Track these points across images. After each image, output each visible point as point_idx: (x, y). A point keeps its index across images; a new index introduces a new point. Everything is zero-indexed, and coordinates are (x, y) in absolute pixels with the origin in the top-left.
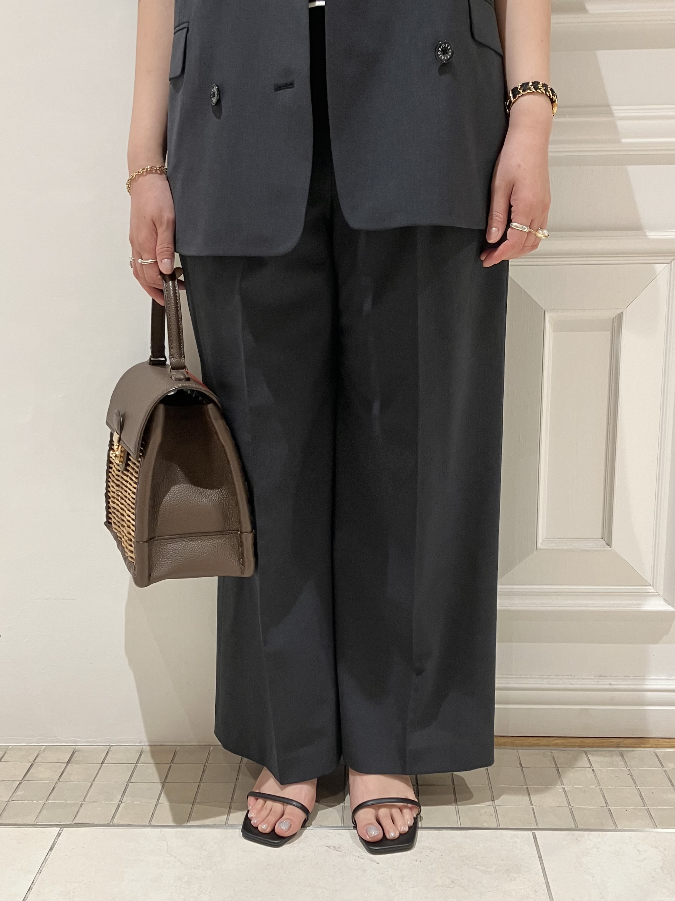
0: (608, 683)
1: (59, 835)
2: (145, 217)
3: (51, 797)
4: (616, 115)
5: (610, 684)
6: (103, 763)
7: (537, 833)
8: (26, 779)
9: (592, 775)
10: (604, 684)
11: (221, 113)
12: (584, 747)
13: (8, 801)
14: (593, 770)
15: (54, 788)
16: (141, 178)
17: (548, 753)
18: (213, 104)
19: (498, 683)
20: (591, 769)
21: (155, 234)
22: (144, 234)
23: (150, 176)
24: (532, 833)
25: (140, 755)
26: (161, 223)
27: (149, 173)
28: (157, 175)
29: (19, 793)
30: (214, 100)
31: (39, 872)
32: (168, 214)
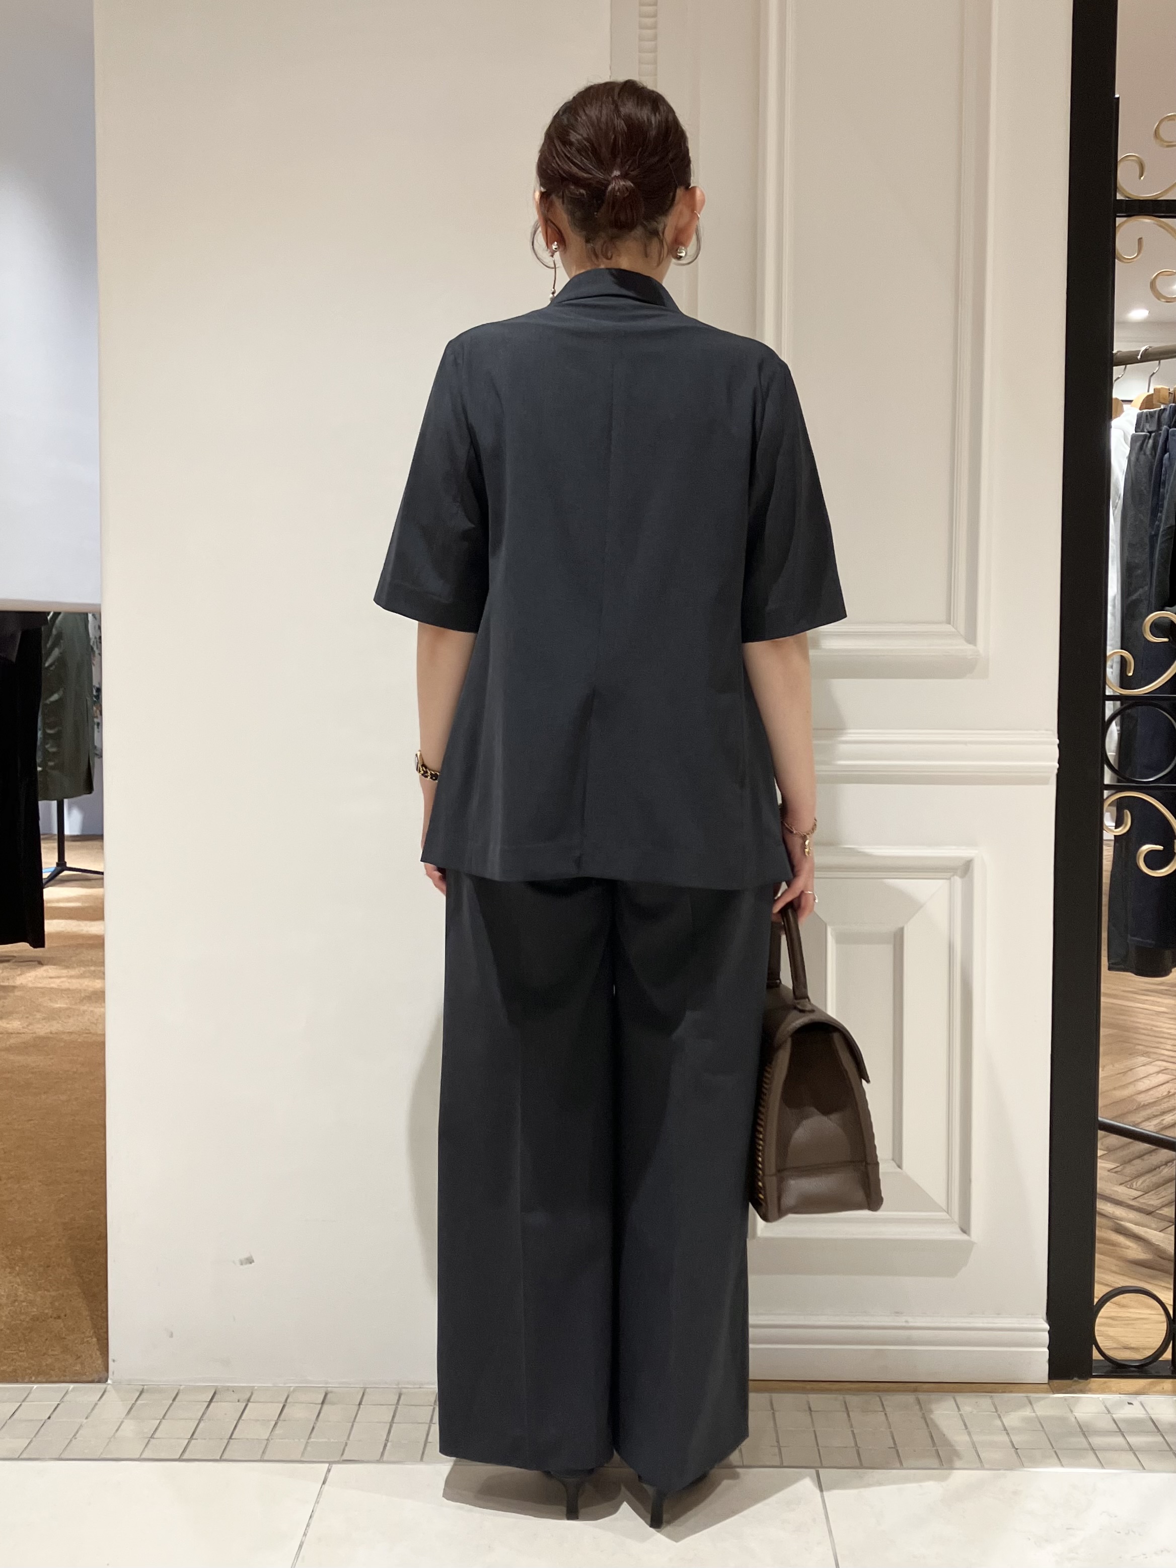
0: (904, 1320)
1: (329, 1470)
3: (313, 1435)
5: (907, 1322)
6: (360, 1404)
7: (821, 1471)
8: (282, 1417)
9: (883, 1418)
10: (900, 1321)
12: (879, 1391)
13: (268, 1440)
14: (886, 1414)
15: (313, 1428)
17: (840, 1397)
19: (752, 1320)
20: (883, 1413)
24: (816, 1471)
25: (400, 1397)
29: (278, 1431)
31: (317, 1502)
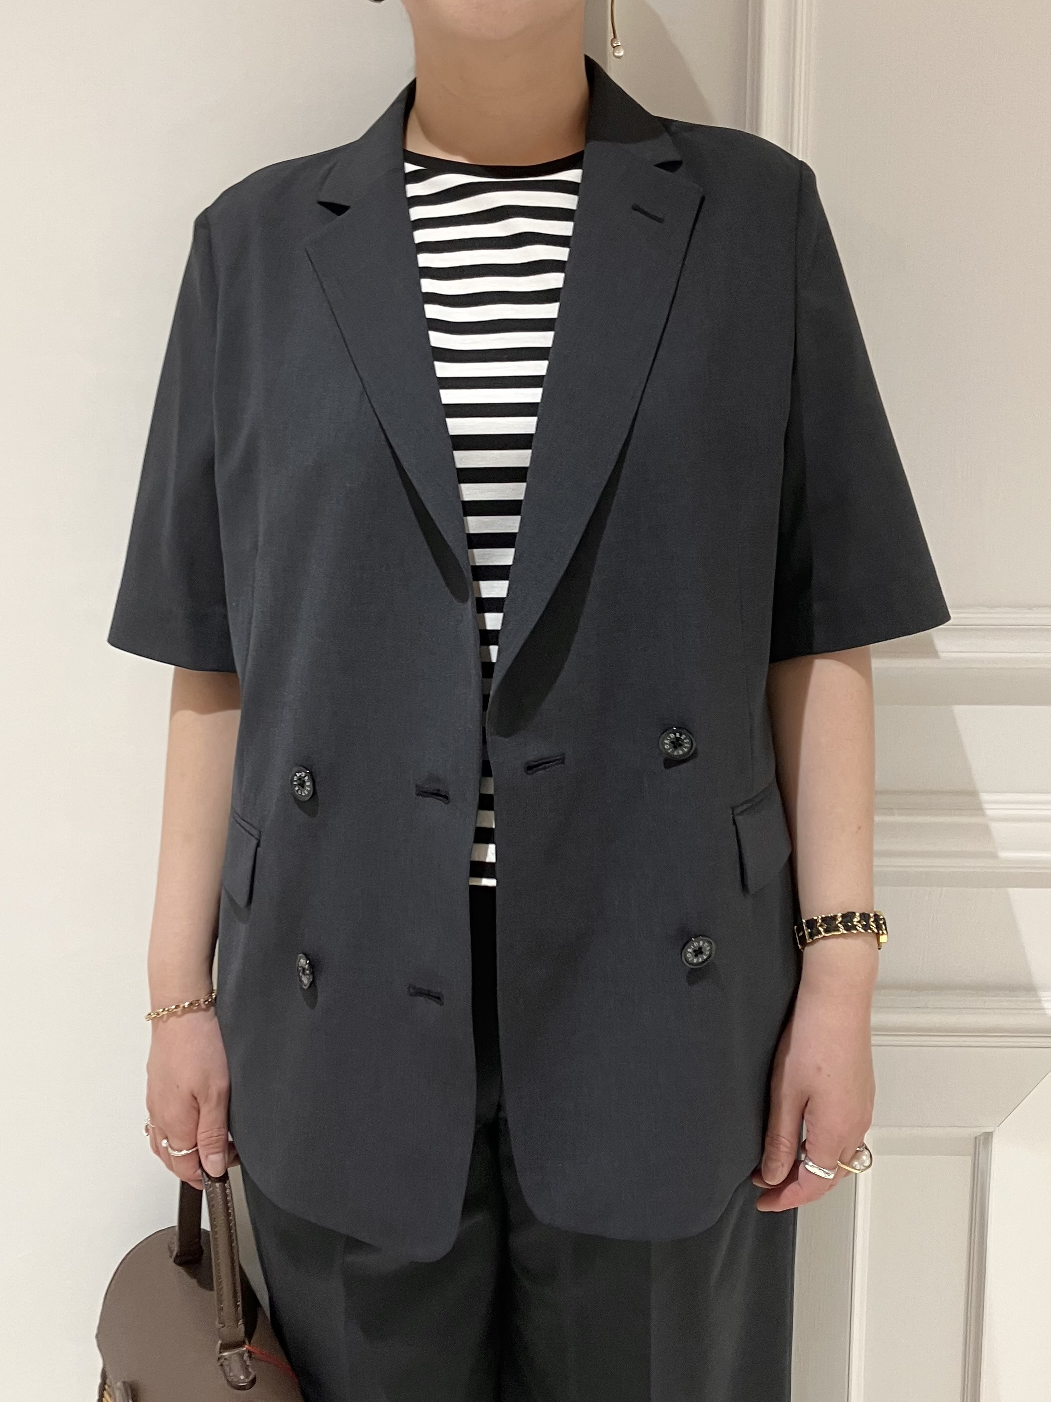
2: (178, 1087)
4: (989, 813)
11: (315, 1003)
16: (173, 1019)
18: (305, 986)
21: (195, 1113)
22: (175, 1110)
23: (190, 1016)
26: (207, 1099)
27: (188, 1012)
28: (201, 1013)
30: (306, 980)
32: (219, 1083)
